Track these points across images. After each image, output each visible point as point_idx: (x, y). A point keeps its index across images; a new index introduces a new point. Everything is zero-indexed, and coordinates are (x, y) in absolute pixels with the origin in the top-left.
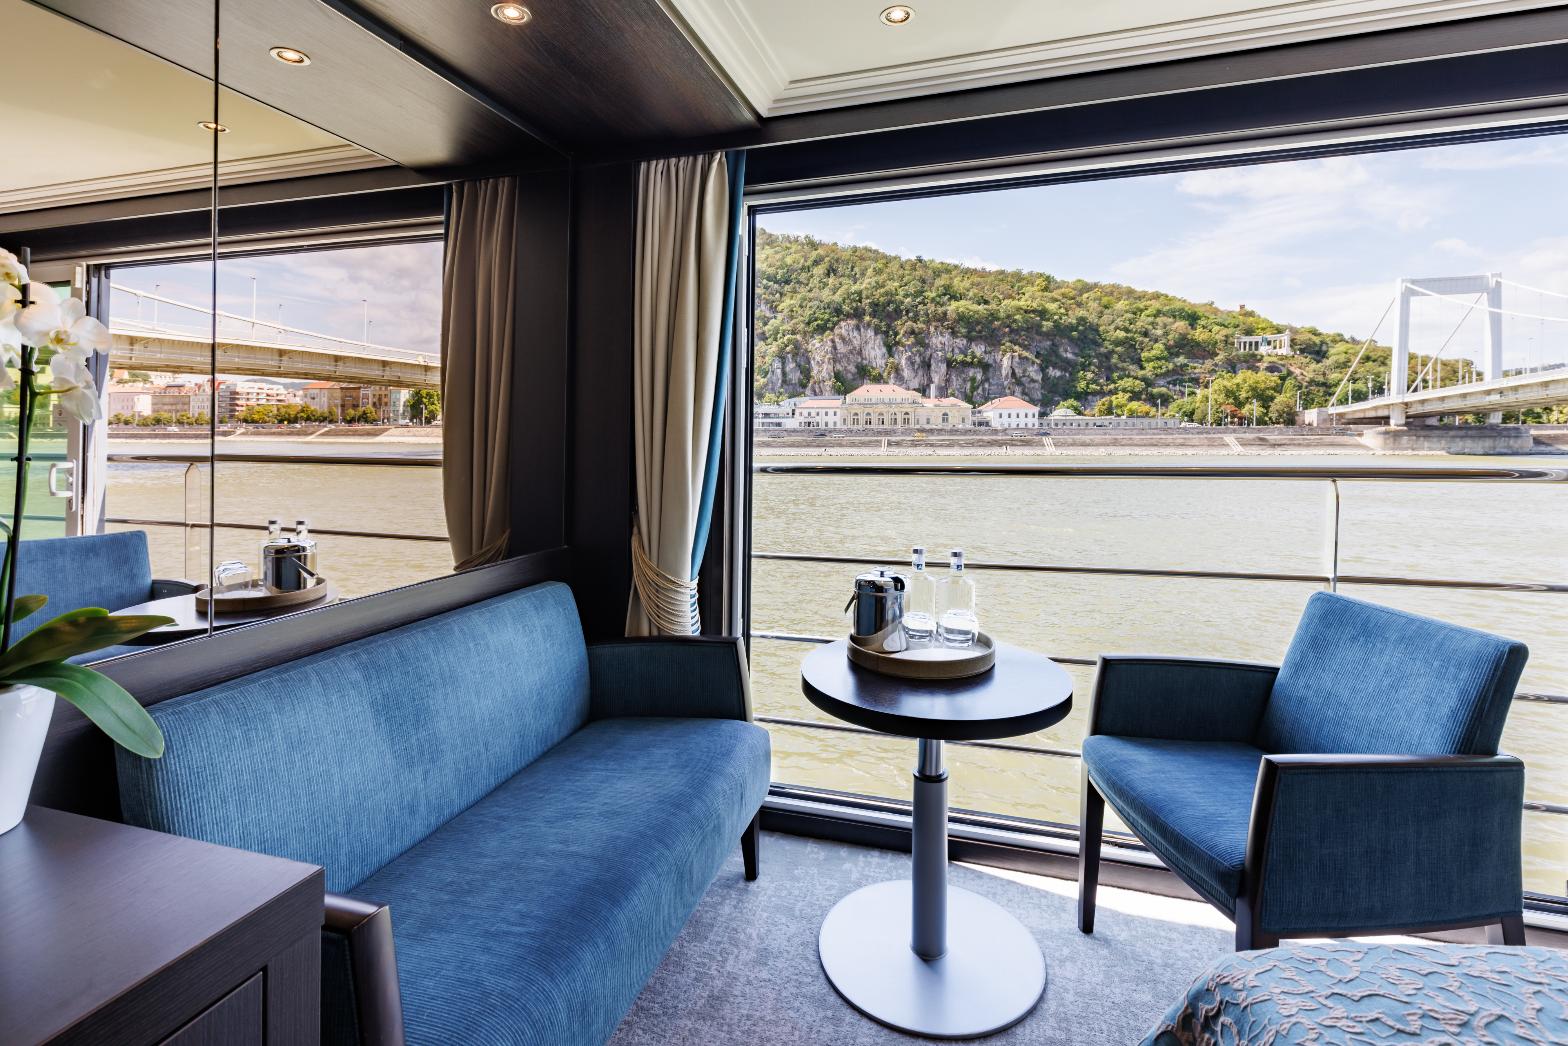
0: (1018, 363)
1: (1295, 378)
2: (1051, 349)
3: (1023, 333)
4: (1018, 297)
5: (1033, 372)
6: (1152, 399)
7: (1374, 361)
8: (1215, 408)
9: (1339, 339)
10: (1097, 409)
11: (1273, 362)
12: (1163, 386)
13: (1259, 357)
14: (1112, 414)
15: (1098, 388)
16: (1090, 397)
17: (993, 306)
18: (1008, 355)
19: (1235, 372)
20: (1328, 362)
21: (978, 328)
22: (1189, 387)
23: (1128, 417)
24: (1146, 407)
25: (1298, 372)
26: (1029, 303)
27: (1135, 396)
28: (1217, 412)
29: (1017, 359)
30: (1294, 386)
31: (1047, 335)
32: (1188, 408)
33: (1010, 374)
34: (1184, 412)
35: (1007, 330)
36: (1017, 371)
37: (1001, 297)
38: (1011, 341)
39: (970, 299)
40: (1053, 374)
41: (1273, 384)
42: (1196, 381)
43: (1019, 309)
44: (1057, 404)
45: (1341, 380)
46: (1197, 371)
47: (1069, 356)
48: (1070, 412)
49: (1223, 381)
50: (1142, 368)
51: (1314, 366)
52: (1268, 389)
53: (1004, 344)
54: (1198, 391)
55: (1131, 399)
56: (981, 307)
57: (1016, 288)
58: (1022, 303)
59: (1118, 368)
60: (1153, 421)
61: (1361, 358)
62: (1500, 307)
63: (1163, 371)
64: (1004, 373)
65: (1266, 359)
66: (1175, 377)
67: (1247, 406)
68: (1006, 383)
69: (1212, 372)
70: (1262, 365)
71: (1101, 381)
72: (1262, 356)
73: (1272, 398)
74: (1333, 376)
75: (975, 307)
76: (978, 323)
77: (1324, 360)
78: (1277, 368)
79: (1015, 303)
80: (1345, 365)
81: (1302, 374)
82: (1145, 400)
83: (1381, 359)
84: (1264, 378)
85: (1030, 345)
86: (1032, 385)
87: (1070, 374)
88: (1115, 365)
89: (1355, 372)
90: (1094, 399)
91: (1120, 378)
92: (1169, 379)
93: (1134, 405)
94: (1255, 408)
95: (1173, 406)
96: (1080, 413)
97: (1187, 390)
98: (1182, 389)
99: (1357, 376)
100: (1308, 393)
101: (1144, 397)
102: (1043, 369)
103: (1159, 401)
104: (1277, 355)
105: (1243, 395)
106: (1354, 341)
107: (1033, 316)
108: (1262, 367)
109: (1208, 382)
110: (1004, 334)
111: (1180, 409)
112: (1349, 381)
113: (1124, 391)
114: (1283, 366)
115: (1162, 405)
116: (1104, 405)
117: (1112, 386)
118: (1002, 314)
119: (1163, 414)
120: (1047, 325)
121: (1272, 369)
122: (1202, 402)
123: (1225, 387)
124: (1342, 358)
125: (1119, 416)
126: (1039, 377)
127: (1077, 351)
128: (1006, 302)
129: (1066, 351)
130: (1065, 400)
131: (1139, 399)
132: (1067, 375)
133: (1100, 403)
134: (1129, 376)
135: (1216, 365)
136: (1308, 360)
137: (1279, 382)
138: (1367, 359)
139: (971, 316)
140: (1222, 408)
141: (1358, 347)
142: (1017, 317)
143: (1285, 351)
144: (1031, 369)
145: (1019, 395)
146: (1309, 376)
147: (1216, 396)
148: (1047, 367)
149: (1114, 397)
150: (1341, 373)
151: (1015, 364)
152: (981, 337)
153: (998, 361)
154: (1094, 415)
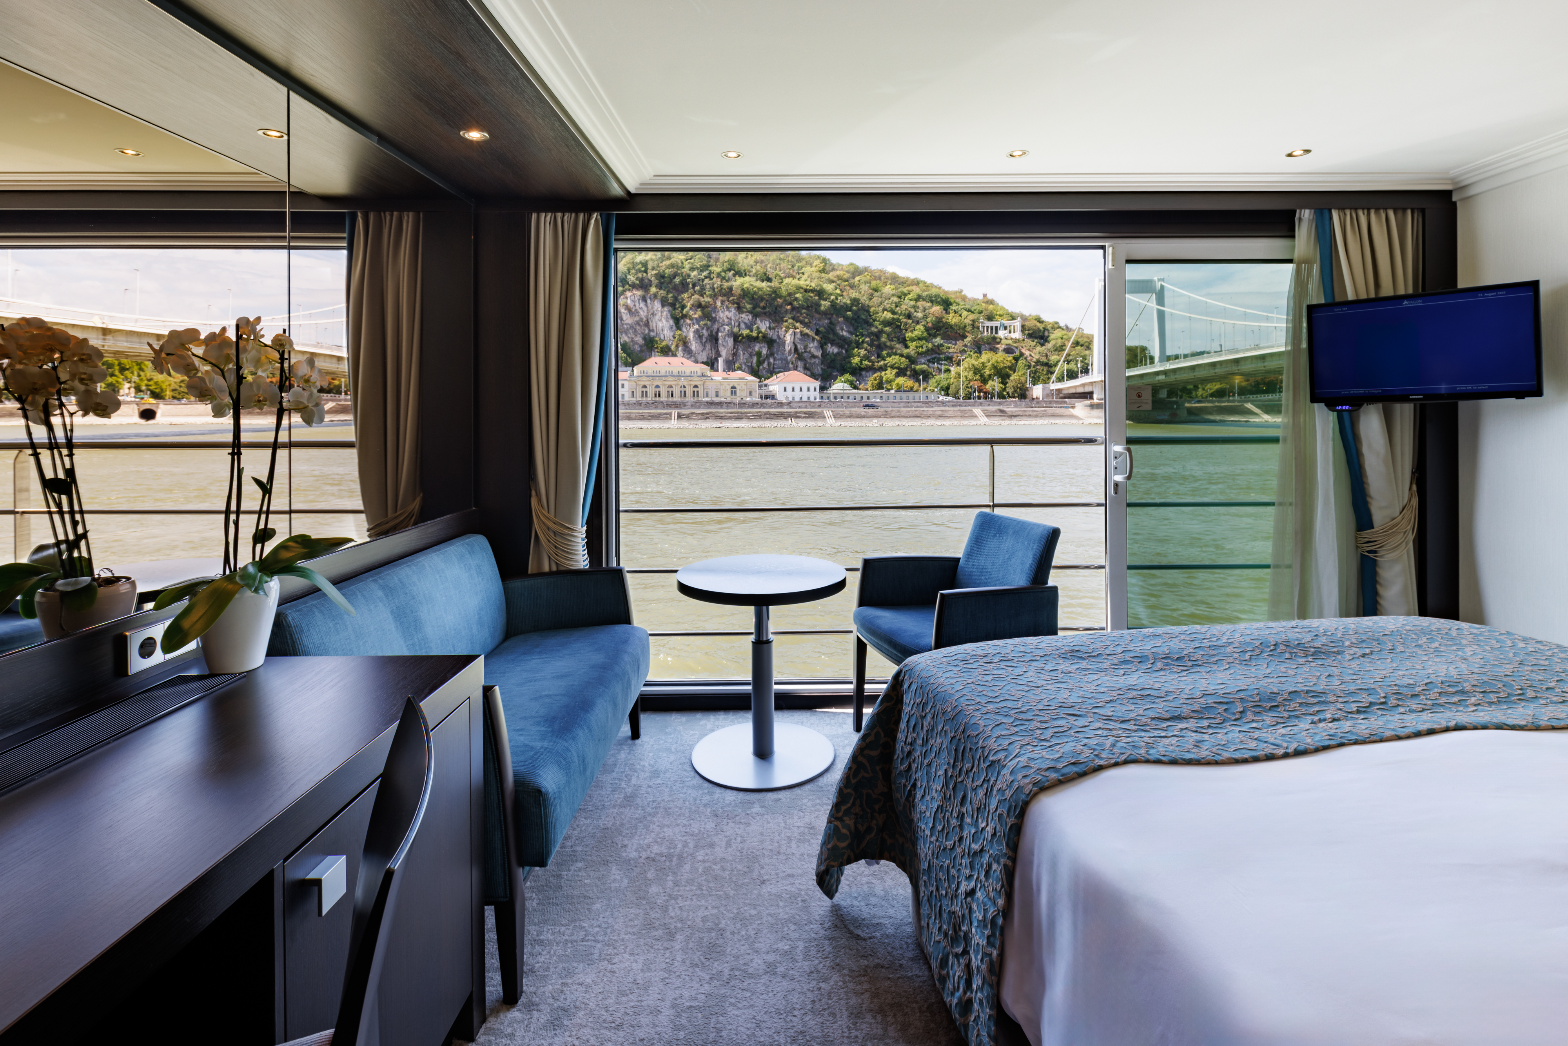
0: (800, 340)
1: (1026, 359)
2: (829, 327)
3: (804, 311)
4: (798, 277)
5: (813, 348)
6: (915, 375)
7: (1082, 346)
8: (966, 383)
9: (1056, 326)
10: (869, 384)
11: (1009, 345)
12: (924, 364)
13: (998, 340)
14: (883, 388)
15: (870, 364)
16: (864, 373)
17: (775, 284)
18: (791, 331)
19: (980, 353)
20: (1049, 346)
21: (762, 304)
22: (945, 364)
23: (896, 391)
24: (910, 383)
25: (1027, 353)
26: (808, 282)
27: (901, 372)
28: (968, 387)
29: (799, 336)
30: (1025, 366)
31: (825, 313)
32: (944, 383)
33: (793, 349)
34: (942, 387)
35: (789, 307)
36: (799, 346)
37: (782, 275)
38: (793, 318)
39: (754, 276)
40: (831, 351)
41: (1009, 364)
42: (949, 359)
43: (799, 288)
44: (835, 379)
45: (1059, 361)
46: (951, 350)
47: (845, 334)
48: (847, 386)
49: (970, 361)
50: (907, 347)
51: (1039, 348)
52: (1005, 367)
53: (786, 321)
54: (952, 369)
55: (898, 375)
56: (764, 285)
57: (796, 268)
58: (802, 283)
59: (886, 346)
60: (917, 395)
61: (1073, 343)
62: (1163, 305)
63: (924, 350)
64: (788, 348)
65: (1003, 341)
66: (934, 356)
67: (990, 383)
68: (789, 358)
69: (963, 352)
70: (1001, 347)
71: (873, 358)
72: (1001, 339)
73: (1008, 376)
74: (1053, 358)
75: (759, 284)
76: (762, 299)
77: (1047, 344)
78: (1012, 349)
79: (795, 282)
80: (1060, 349)
81: (1031, 355)
82: (910, 377)
83: (1087, 344)
84: (1001, 358)
85: (810, 322)
86: (813, 361)
87: (847, 351)
88: (885, 344)
89: (1068, 355)
90: (868, 374)
91: (889, 355)
92: (929, 358)
93: (901, 380)
94: (996, 384)
95: (932, 382)
96: (856, 388)
97: (943, 368)
98: (939, 366)
99: (1070, 358)
100: (1036, 372)
101: (908, 373)
102: (822, 346)
103: (921, 377)
104: (1012, 339)
105: (987, 372)
106: (1068, 329)
107: (812, 295)
108: (1001, 349)
109: (960, 361)
110: (787, 311)
111: (938, 384)
112: (1064, 362)
113: (892, 367)
114: (1017, 348)
115: (924, 380)
116: (876, 380)
117: (882, 363)
118: (784, 292)
119: (925, 389)
120: (825, 304)
121: (1008, 350)
122: (955, 378)
123: (973, 365)
124: (1059, 342)
125: (888, 390)
126: (819, 353)
127: (851, 330)
128: (787, 281)
129: (842, 329)
130: (842, 374)
131: (905, 375)
132: (844, 352)
133: (872, 378)
134: (896, 354)
135: (966, 346)
136: (1035, 343)
137: (1013, 362)
138: (1077, 343)
139: (755, 292)
140: (971, 384)
141: (1071, 333)
142: (798, 295)
143: (1017, 335)
144: (811, 345)
145: (801, 369)
146: (1036, 357)
147: (966, 374)
148: (826, 344)
149: (883, 373)
150: (1059, 355)
151: (796, 339)
152: (765, 313)
153: (782, 337)
154: (867, 390)
